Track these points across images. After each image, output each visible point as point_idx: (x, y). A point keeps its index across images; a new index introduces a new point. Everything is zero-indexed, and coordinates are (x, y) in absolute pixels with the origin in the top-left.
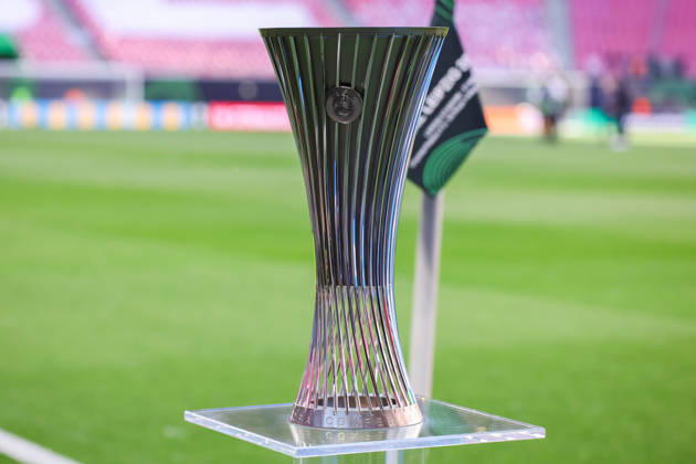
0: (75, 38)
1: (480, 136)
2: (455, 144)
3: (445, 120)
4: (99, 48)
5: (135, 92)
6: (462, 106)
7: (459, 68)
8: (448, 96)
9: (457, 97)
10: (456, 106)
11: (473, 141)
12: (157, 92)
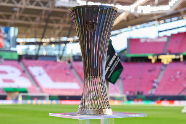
0: (38, 89)
1: (122, 70)
2: (117, 72)
3: (114, 67)
4: (41, 90)
5: (48, 98)
6: (117, 63)
7: (115, 55)
8: (114, 62)
9: (116, 62)
10: (116, 64)
11: (121, 71)
12: (51, 98)
